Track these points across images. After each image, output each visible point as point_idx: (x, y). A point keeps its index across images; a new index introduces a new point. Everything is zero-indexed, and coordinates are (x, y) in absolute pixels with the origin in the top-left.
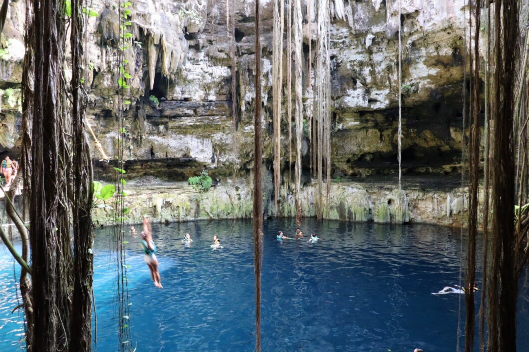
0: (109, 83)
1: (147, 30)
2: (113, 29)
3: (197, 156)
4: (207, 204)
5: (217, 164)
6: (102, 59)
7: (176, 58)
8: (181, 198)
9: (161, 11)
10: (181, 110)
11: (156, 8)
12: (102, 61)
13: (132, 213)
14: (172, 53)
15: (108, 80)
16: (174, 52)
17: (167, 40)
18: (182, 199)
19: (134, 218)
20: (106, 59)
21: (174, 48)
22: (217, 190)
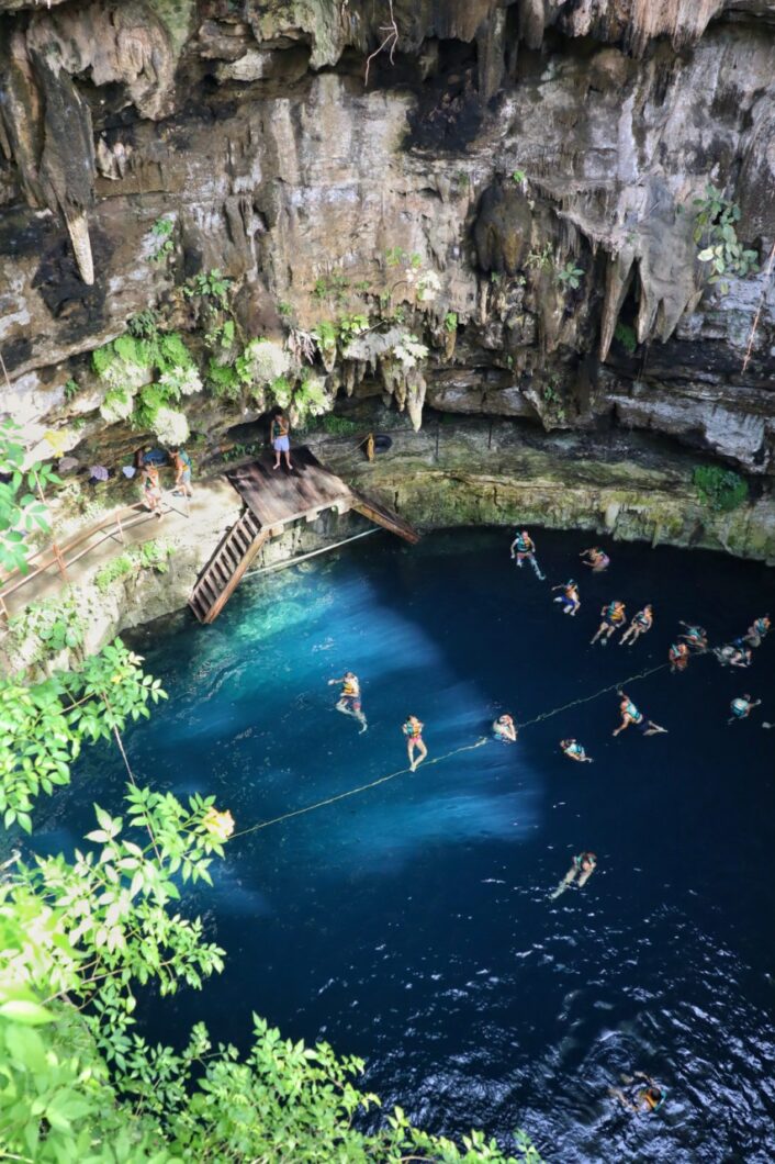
0: (499, 341)
1: (600, 244)
2: (503, 254)
3: (721, 441)
4: (723, 530)
5: (767, 469)
6: (479, 300)
7: (670, 318)
8: (665, 508)
9: (658, 167)
10: (689, 370)
11: (642, 159)
12: (479, 306)
13: (553, 511)
14: (661, 303)
15: (495, 334)
16: (667, 302)
17: (651, 270)
18: (668, 511)
19: (555, 521)
20: (488, 301)
21: (669, 289)
22: (756, 508)
